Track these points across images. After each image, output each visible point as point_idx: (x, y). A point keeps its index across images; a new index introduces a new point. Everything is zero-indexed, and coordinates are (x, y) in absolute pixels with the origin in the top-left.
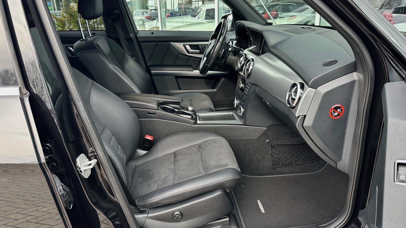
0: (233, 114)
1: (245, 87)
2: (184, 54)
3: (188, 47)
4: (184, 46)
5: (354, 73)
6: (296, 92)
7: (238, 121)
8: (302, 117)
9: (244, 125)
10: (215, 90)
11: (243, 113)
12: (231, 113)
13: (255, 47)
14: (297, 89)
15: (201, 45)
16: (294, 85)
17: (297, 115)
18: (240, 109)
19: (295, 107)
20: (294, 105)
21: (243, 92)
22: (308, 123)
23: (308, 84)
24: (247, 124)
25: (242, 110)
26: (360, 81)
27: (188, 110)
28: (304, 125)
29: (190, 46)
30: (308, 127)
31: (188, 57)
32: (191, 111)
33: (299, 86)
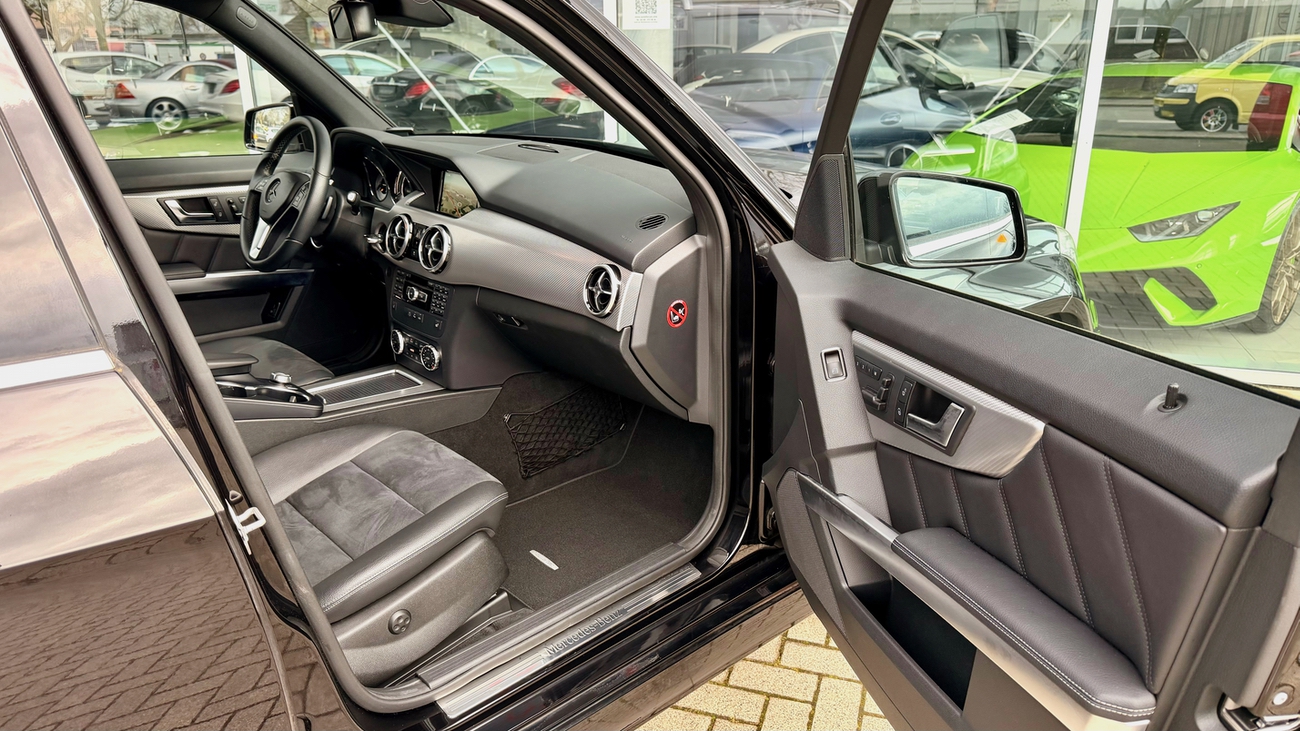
0: (396, 373)
1: (430, 299)
2: (164, 227)
3: (174, 205)
4: (162, 203)
5: (696, 236)
6: (607, 285)
7: (423, 386)
8: (626, 332)
9: (448, 390)
10: (279, 324)
11: (440, 363)
12: (393, 371)
13: (418, 196)
14: (607, 275)
15: (216, 197)
16: (598, 271)
17: (618, 329)
18: (429, 353)
19: (609, 314)
20: (607, 310)
21: (428, 309)
22: (640, 339)
23: (629, 268)
24: (455, 387)
25: (437, 354)
26: (707, 249)
27: (276, 383)
28: (634, 345)
29: (181, 201)
30: (641, 348)
31: (177, 235)
32: (285, 384)
33: (611, 272)
